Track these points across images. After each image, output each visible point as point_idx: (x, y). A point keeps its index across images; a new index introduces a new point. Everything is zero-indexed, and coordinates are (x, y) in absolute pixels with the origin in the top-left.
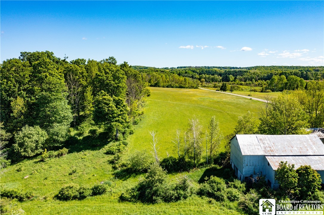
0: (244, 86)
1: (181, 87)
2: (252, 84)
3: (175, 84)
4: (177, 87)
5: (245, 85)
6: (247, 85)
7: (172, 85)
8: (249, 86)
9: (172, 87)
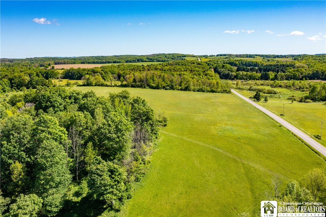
0: (283, 89)
1: (213, 91)
2: (292, 87)
3: (207, 88)
4: (208, 91)
5: (285, 88)
6: (287, 88)
7: (204, 89)
8: (289, 89)
9: (203, 91)
